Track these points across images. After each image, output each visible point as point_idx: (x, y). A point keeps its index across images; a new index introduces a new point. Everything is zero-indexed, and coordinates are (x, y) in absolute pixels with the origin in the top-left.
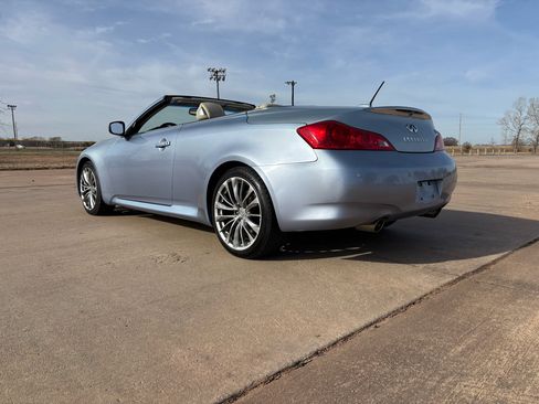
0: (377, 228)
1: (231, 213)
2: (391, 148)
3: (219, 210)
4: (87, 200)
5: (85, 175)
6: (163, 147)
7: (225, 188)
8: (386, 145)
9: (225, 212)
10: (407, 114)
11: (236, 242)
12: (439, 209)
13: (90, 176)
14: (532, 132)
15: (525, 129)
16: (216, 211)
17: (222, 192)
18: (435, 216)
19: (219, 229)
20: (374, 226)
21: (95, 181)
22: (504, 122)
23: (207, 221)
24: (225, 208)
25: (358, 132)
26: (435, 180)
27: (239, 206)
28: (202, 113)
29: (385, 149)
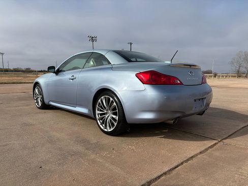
0: (174, 122)
1: (104, 114)
2: (181, 83)
3: (98, 114)
4: (37, 102)
5: (36, 90)
6: (73, 79)
7: (100, 103)
8: (179, 82)
9: (101, 115)
10: (189, 67)
11: (108, 128)
12: (204, 112)
13: (39, 91)
14: (246, 68)
15: (242, 67)
16: (97, 115)
17: (99, 106)
18: (202, 114)
19: (99, 124)
20: (172, 122)
21: (41, 93)
22: (232, 63)
23: (93, 116)
24: (101, 112)
25: (165, 76)
26: (202, 99)
27: (107, 110)
28: (92, 63)
29: (178, 84)
